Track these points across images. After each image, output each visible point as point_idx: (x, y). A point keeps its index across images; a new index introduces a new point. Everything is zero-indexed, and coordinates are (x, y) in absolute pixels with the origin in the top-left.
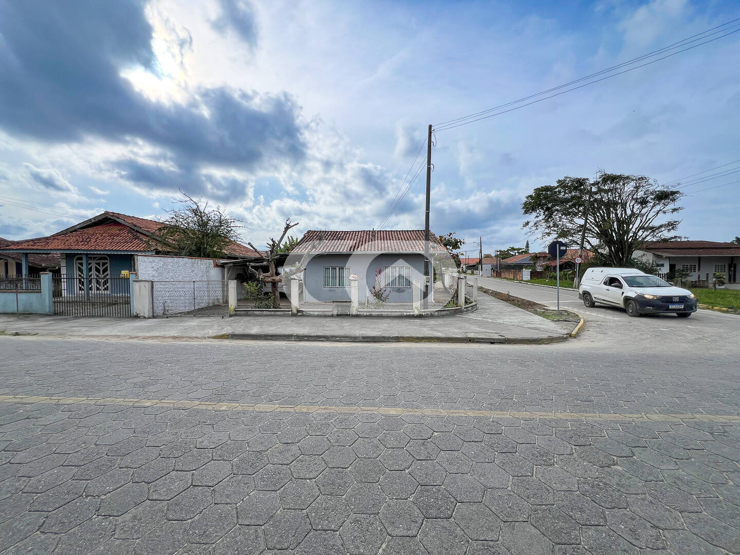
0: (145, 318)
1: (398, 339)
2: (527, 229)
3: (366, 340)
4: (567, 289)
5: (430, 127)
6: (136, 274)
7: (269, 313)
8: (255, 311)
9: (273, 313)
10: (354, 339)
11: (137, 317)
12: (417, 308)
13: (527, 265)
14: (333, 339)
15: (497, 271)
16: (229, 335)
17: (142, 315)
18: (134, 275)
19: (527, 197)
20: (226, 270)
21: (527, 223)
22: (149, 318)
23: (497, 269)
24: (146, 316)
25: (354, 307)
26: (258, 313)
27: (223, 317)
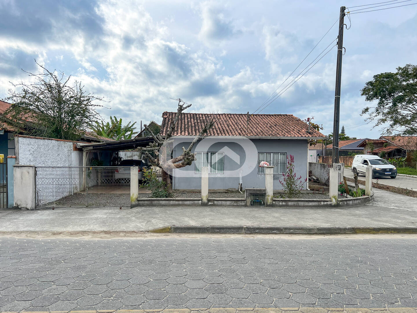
0: (28, 209)
1: (354, 231)
2: (366, 115)
3: (322, 232)
4: (412, 176)
5: (343, 9)
6: (16, 158)
7: (177, 203)
8: (161, 200)
9: (180, 202)
10: (309, 231)
11: (17, 209)
12: (334, 197)
13: (352, 151)
14: (287, 231)
15: (323, 157)
16: (171, 228)
17: (23, 205)
18: (14, 160)
19: (367, 84)
20: (84, 154)
21: (367, 110)
22: (32, 210)
23: (323, 155)
24: (29, 207)
25: (269, 196)
26: (164, 202)
27: (121, 208)
